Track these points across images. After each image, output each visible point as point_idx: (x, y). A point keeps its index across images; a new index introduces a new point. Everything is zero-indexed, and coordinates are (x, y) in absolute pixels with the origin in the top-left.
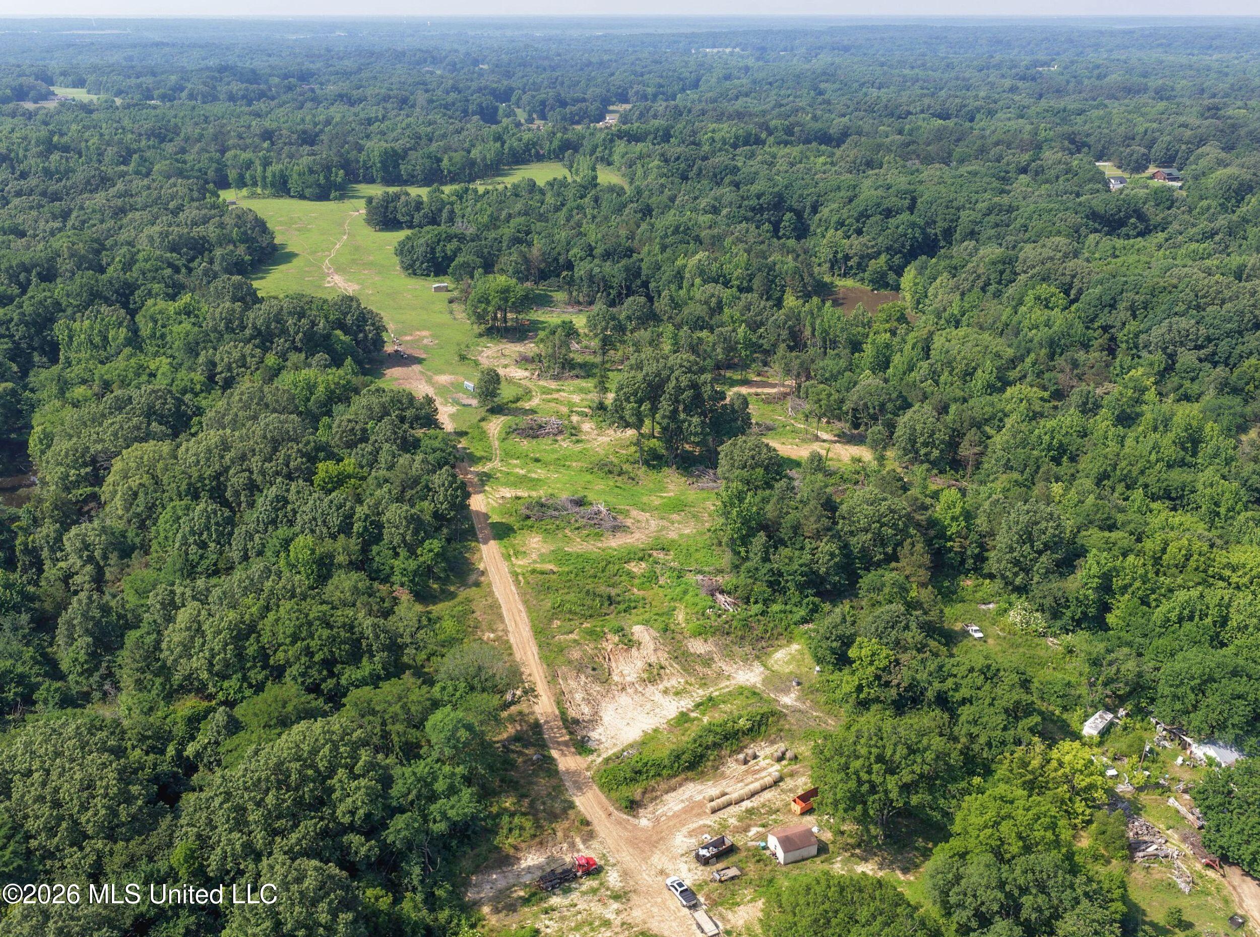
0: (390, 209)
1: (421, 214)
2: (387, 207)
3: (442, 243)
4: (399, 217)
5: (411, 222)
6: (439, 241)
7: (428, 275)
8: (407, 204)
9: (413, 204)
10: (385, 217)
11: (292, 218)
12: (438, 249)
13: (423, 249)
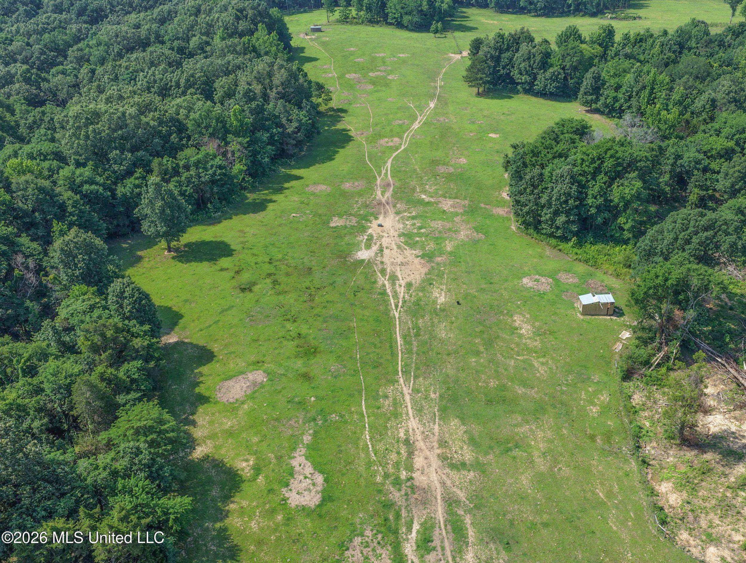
0: (504, 61)
1: (548, 74)
2: (498, 59)
3: (602, 178)
4: (515, 73)
5: (532, 84)
6: (597, 171)
7: (564, 239)
8: (529, 57)
9: (538, 58)
10: (495, 72)
11: (373, 60)
12: (594, 188)
13: (561, 188)
